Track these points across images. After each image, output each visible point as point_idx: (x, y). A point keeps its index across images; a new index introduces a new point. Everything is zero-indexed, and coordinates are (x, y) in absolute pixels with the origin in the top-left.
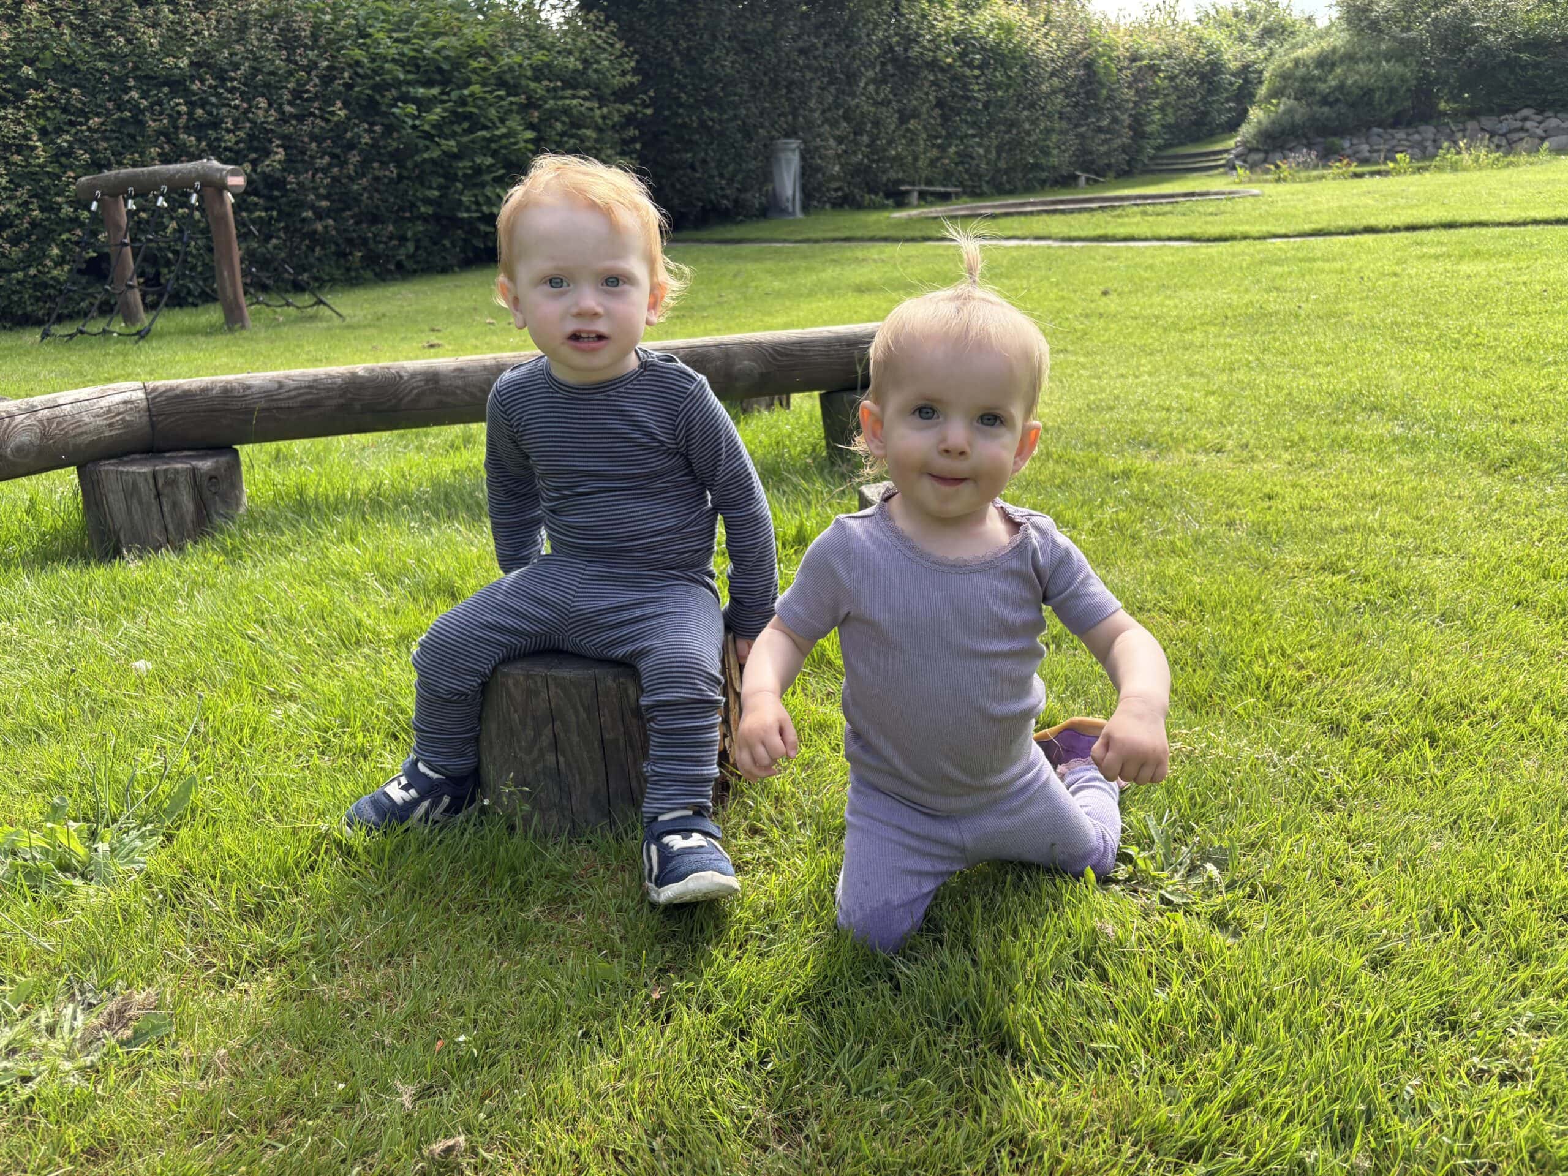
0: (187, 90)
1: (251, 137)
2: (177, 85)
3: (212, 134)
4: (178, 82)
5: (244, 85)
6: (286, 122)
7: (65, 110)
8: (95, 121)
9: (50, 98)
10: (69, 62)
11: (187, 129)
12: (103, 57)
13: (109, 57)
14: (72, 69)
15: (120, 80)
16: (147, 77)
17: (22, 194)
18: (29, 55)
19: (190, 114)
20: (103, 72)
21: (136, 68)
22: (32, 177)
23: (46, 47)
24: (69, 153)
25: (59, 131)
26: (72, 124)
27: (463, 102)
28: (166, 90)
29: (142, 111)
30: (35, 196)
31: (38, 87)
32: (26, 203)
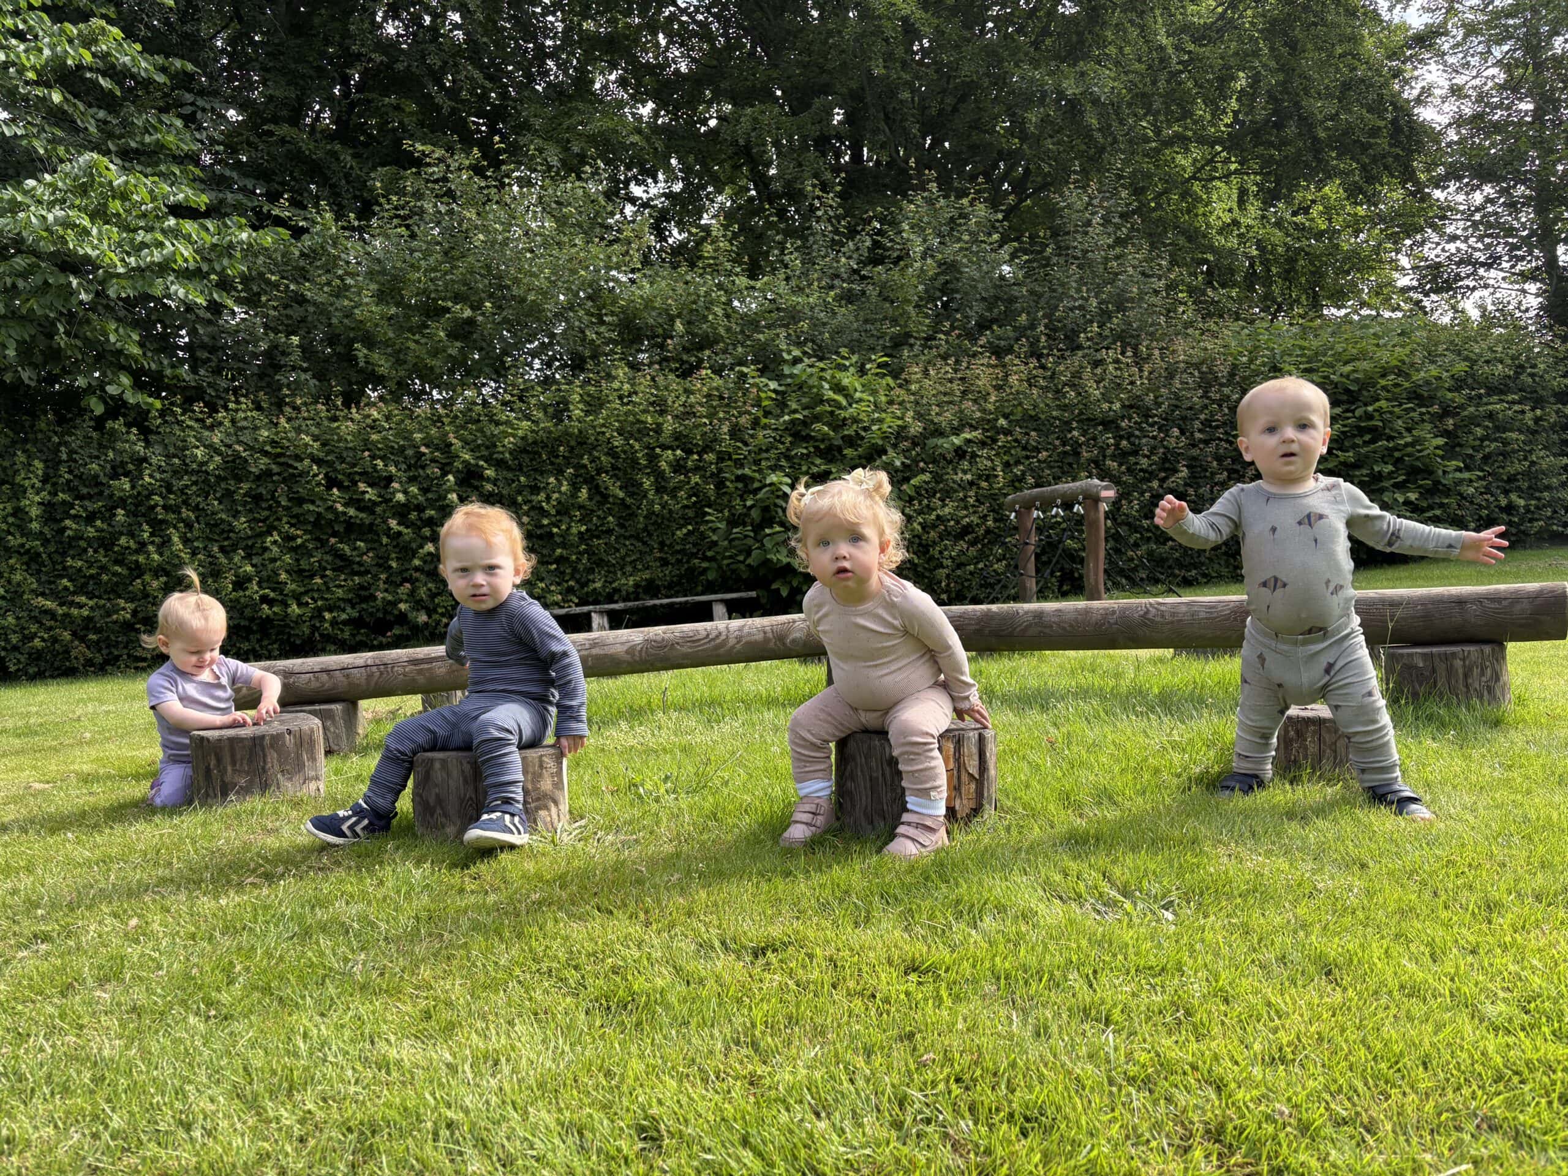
0: (1118, 427)
1: (1165, 460)
2: (1109, 424)
3: (1132, 459)
4: (1112, 422)
5: (1165, 419)
6: (1194, 446)
7: (1024, 448)
8: (1044, 455)
9: (1016, 440)
10: (1033, 413)
11: (1113, 457)
12: (1059, 407)
13: (1064, 408)
14: (1035, 418)
15: (1068, 423)
16: (1089, 419)
17: (983, 509)
18: (1007, 411)
19: (1117, 445)
20: (1055, 418)
21: (1081, 413)
22: (993, 497)
23: (1020, 404)
24: (1021, 479)
25: (1018, 462)
26: (1027, 457)
27: (1369, 417)
28: (1100, 428)
29: (1080, 445)
30: (993, 511)
31: (1007, 432)
32: (985, 516)
